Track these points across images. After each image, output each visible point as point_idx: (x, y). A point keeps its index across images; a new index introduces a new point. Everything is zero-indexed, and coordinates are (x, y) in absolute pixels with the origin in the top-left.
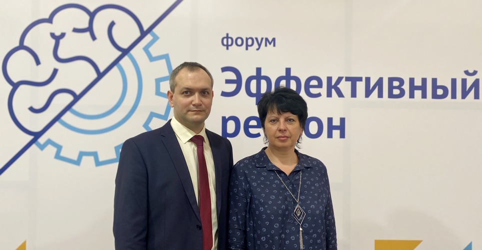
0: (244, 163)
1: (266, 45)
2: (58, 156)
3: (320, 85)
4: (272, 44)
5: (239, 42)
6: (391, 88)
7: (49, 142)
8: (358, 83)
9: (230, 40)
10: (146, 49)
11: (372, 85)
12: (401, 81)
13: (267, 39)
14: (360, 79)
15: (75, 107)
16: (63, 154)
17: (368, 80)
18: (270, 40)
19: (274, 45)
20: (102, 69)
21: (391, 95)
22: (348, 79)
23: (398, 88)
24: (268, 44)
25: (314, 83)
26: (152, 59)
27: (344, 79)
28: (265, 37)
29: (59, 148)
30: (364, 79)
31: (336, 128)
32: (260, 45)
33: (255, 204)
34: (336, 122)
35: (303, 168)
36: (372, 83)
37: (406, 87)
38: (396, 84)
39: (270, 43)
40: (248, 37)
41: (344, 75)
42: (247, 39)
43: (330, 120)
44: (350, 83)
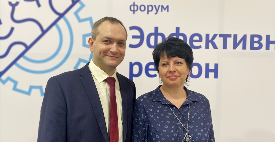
0: (144, 99)
1: (162, 11)
2: (15, 89)
3: (201, 40)
4: (166, 10)
5: (143, 8)
6: (252, 42)
7: (9, 79)
8: (228, 39)
9: (136, 7)
10: (76, 13)
11: (238, 40)
12: (260, 37)
13: (162, 7)
14: (230, 36)
15: (27, 55)
16: (18, 87)
17: (235, 36)
18: (165, 7)
19: (168, 11)
20: (45, 28)
21: (252, 48)
22: (221, 36)
23: (258, 42)
24: (163, 10)
25: (196, 38)
26: (80, 20)
27: (218, 36)
28: (161, 5)
29: (16, 83)
30: (232, 36)
31: (212, 71)
32: (157, 11)
33: (152, 132)
34: (212, 67)
35: (191, 102)
36: (239, 39)
37: (264, 42)
38: (256, 39)
39: (165, 9)
40: (149, 5)
41: (218, 33)
42: (148, 6)
43: (207, 65)
44: (222, 39)
